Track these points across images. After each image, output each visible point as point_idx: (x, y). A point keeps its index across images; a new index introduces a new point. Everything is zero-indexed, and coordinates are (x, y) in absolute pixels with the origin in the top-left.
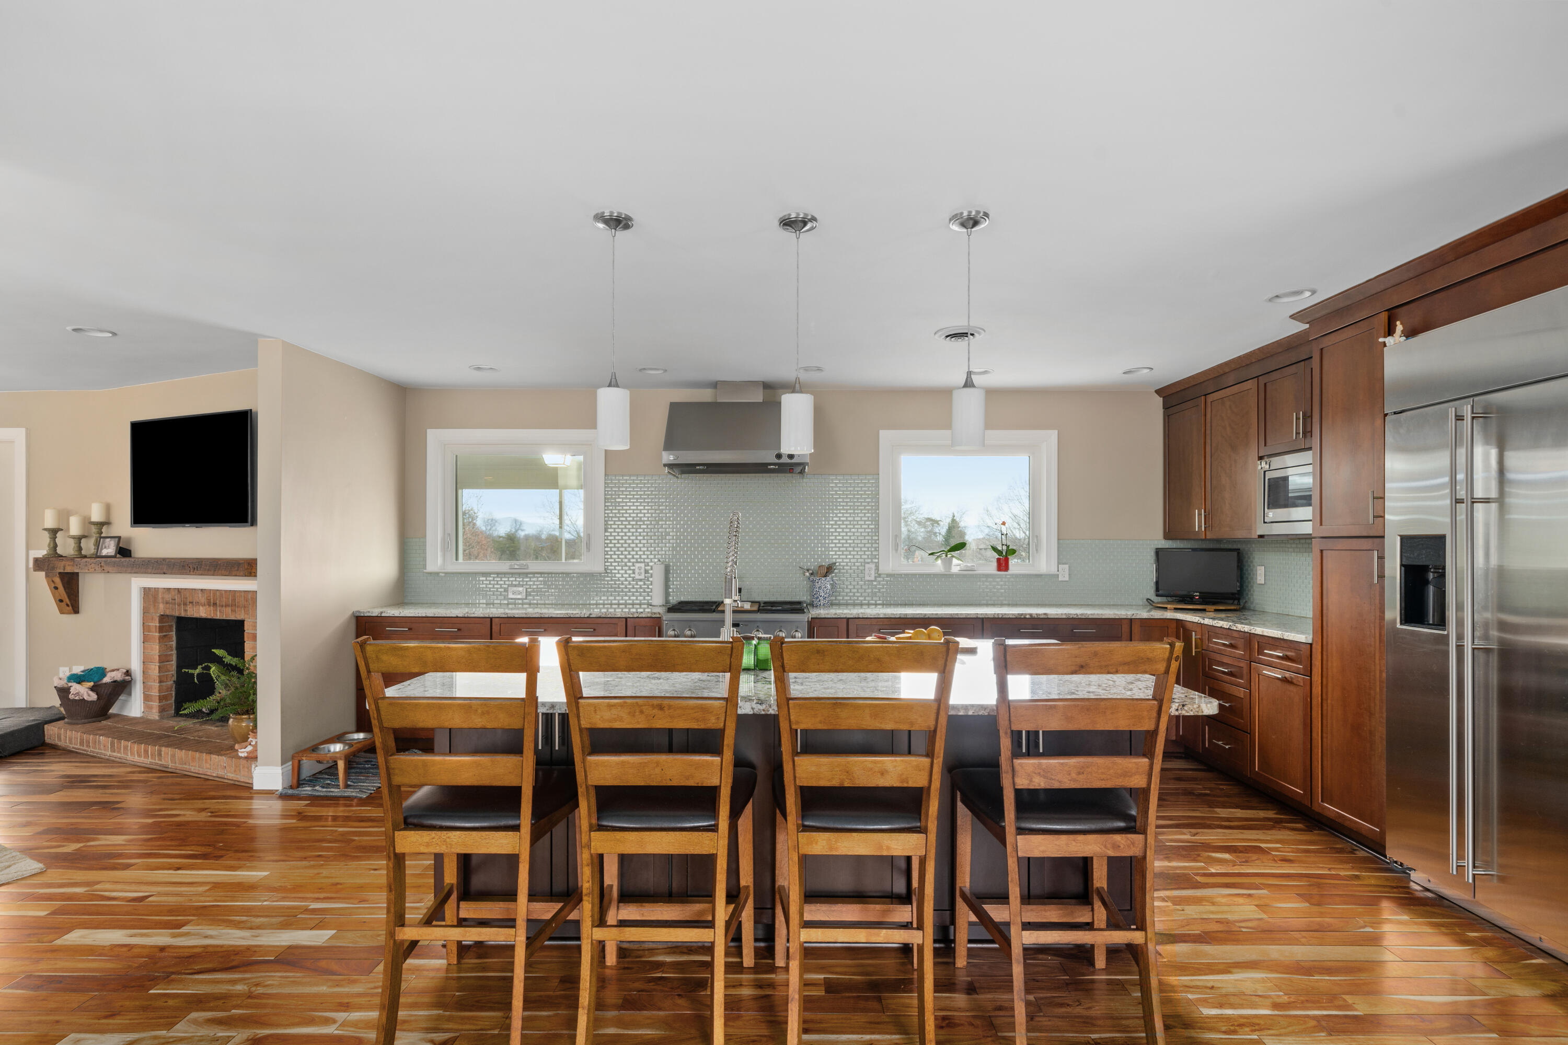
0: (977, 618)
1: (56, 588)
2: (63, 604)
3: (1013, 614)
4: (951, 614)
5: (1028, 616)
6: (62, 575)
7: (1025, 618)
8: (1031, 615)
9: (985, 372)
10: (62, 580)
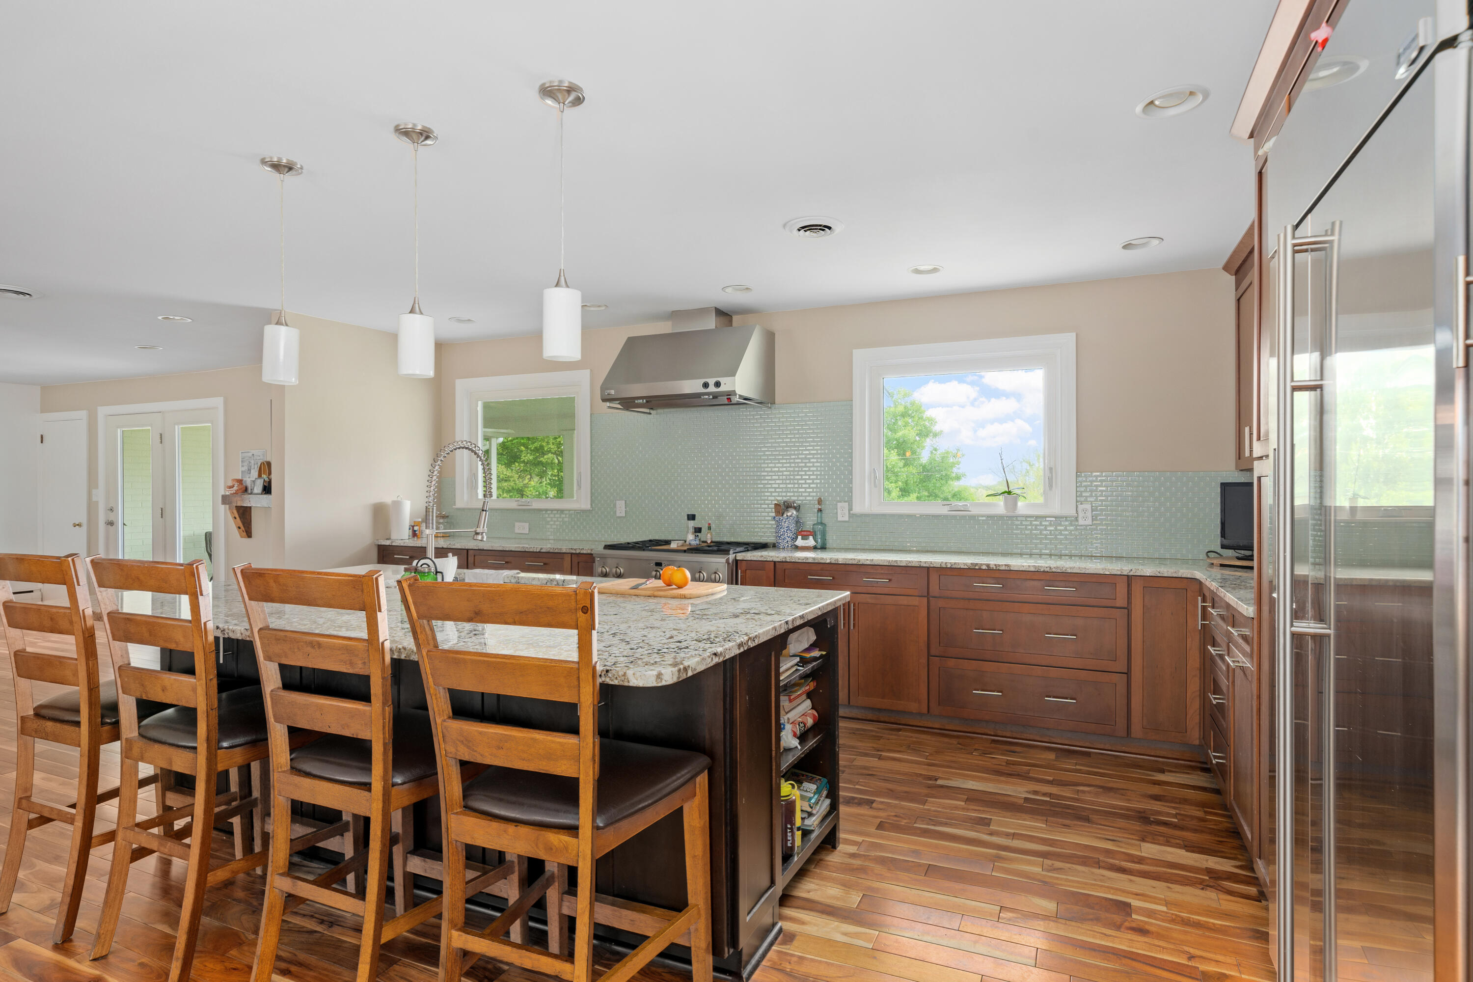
0: (920, 567)
1: (235, 518)
2: (241, 530)
3: (965, 564)
4: (889, 561)
5: (984, 567)
6: (238, 508)
7: (980, 569)
8: (988, 565)
9: (935, 270)
10: (238, 512)
